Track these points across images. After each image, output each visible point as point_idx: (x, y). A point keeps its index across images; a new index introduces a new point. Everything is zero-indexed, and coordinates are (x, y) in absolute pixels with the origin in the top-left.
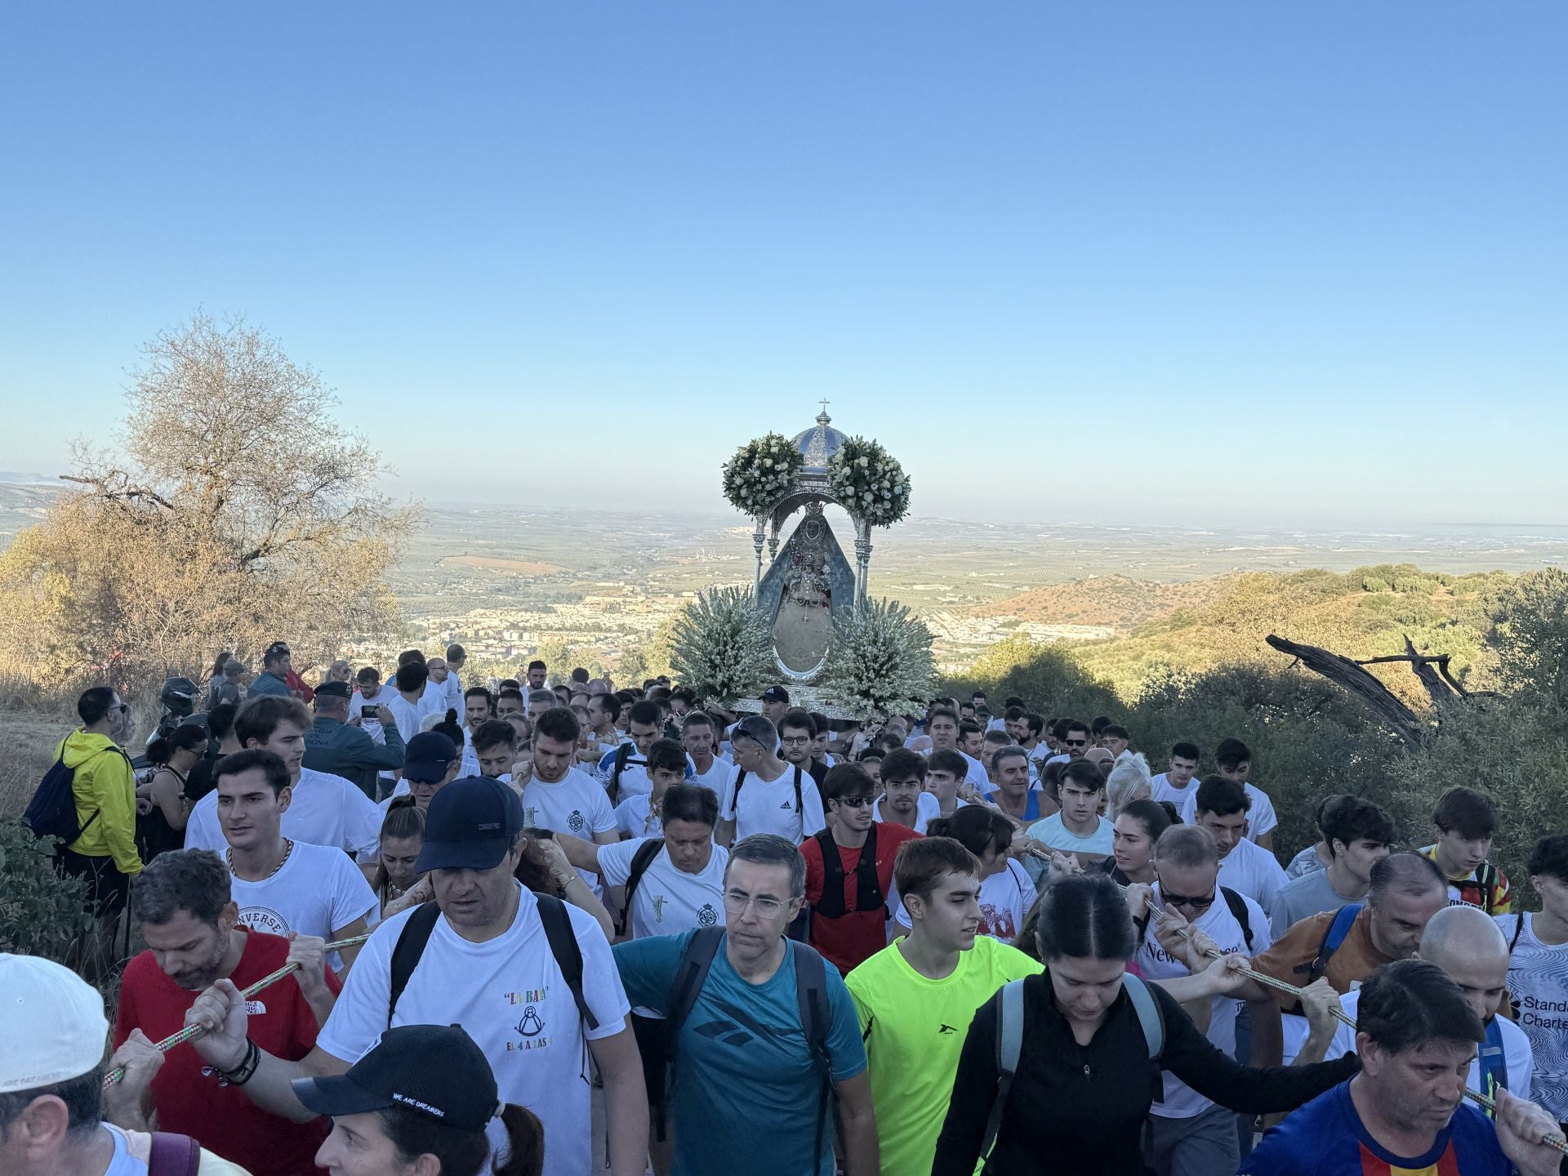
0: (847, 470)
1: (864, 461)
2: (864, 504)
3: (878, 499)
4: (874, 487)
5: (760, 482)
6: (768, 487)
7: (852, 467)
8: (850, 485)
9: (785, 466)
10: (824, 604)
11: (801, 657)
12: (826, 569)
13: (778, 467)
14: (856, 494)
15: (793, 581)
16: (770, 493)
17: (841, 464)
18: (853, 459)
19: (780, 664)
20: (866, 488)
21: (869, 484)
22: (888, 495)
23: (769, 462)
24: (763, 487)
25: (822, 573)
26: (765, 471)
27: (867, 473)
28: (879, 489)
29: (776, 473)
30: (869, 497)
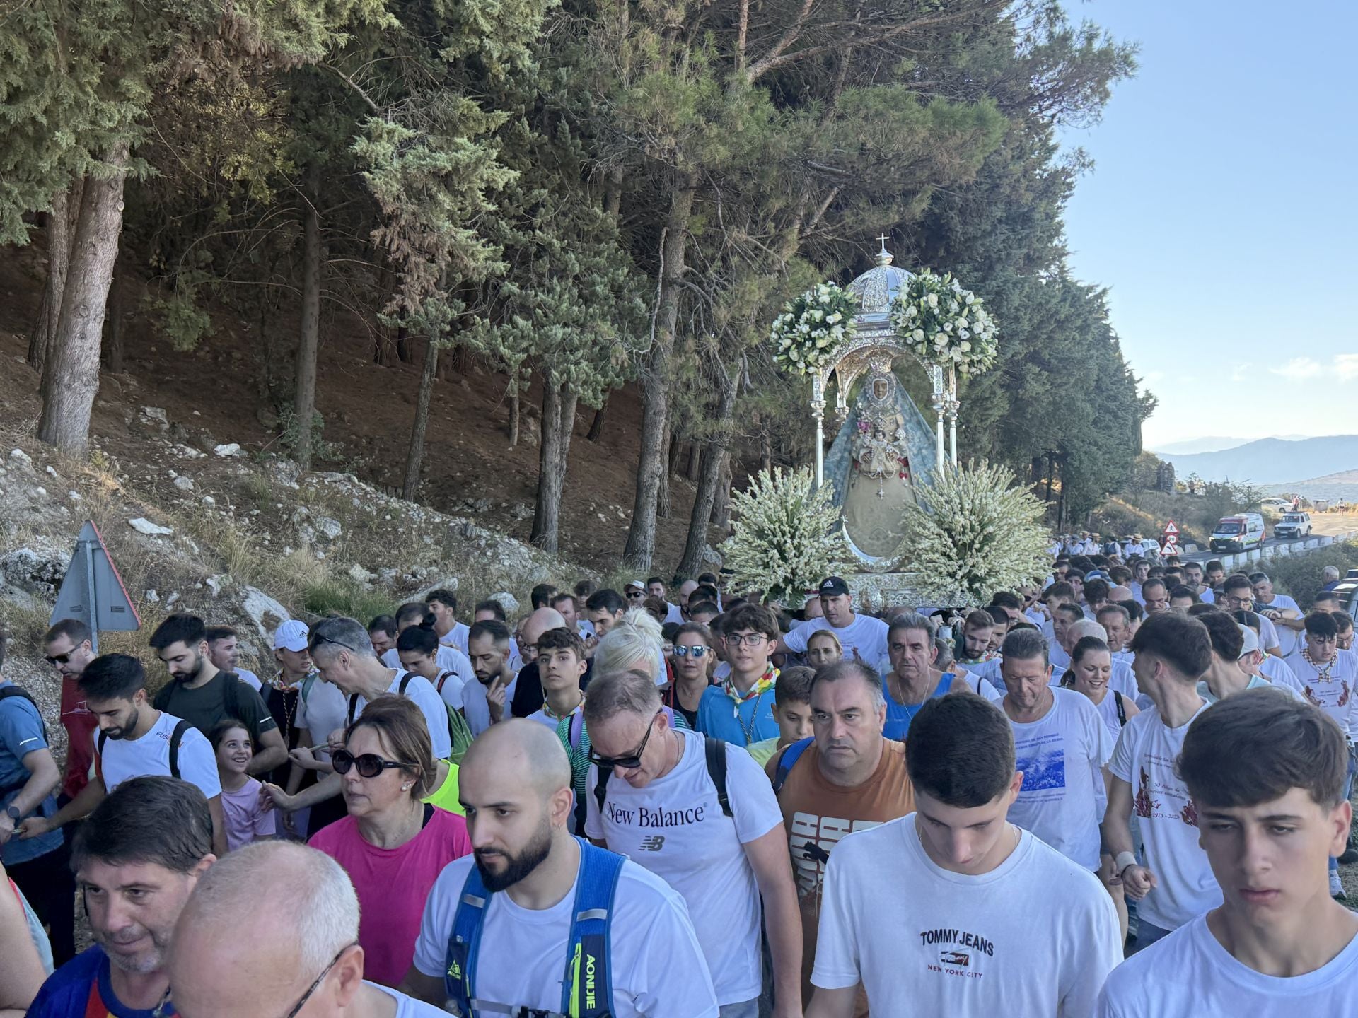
0: (913, 311)
1: (933, 299)
2: (937, 348)
3: (954, 341)
4: (948, 327)
5: (810, 338)
6: (821, 344)
7: (919, 306)
8: (918, 328)
9: (837, 317)
10: (901, 475)
11: (878, 539)
12: (901, 433)
13: (831, 319)
14: (926, 337)
15: (863, 452)
16: (823, 350)
17: (905, 304)
18: (920, 297)
19: (855, 551)
20: (938, 328)
21: (941, 326)
22: (964, 335)
23: (818, 315)
24: (814, 344)
25: (896, 439)
26: (815, 326)
27: (936, 311)
28: (954, 330)
29: (828, 327)
30: (941, 340)
